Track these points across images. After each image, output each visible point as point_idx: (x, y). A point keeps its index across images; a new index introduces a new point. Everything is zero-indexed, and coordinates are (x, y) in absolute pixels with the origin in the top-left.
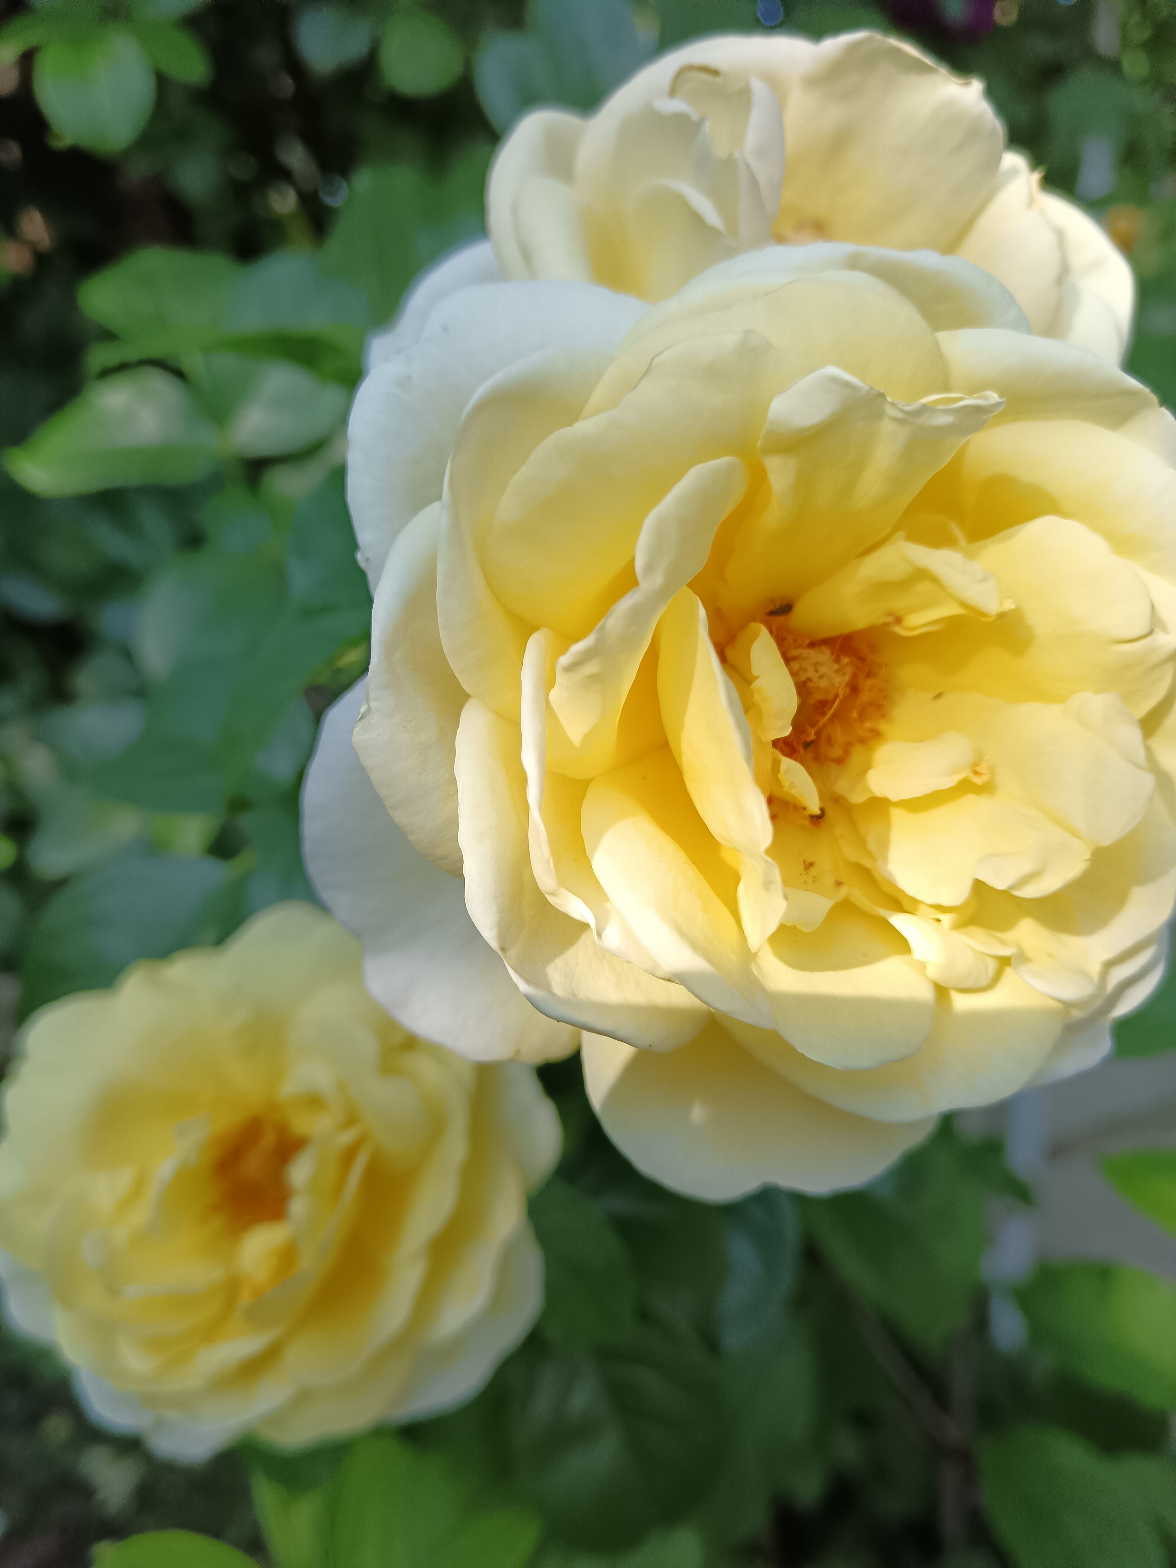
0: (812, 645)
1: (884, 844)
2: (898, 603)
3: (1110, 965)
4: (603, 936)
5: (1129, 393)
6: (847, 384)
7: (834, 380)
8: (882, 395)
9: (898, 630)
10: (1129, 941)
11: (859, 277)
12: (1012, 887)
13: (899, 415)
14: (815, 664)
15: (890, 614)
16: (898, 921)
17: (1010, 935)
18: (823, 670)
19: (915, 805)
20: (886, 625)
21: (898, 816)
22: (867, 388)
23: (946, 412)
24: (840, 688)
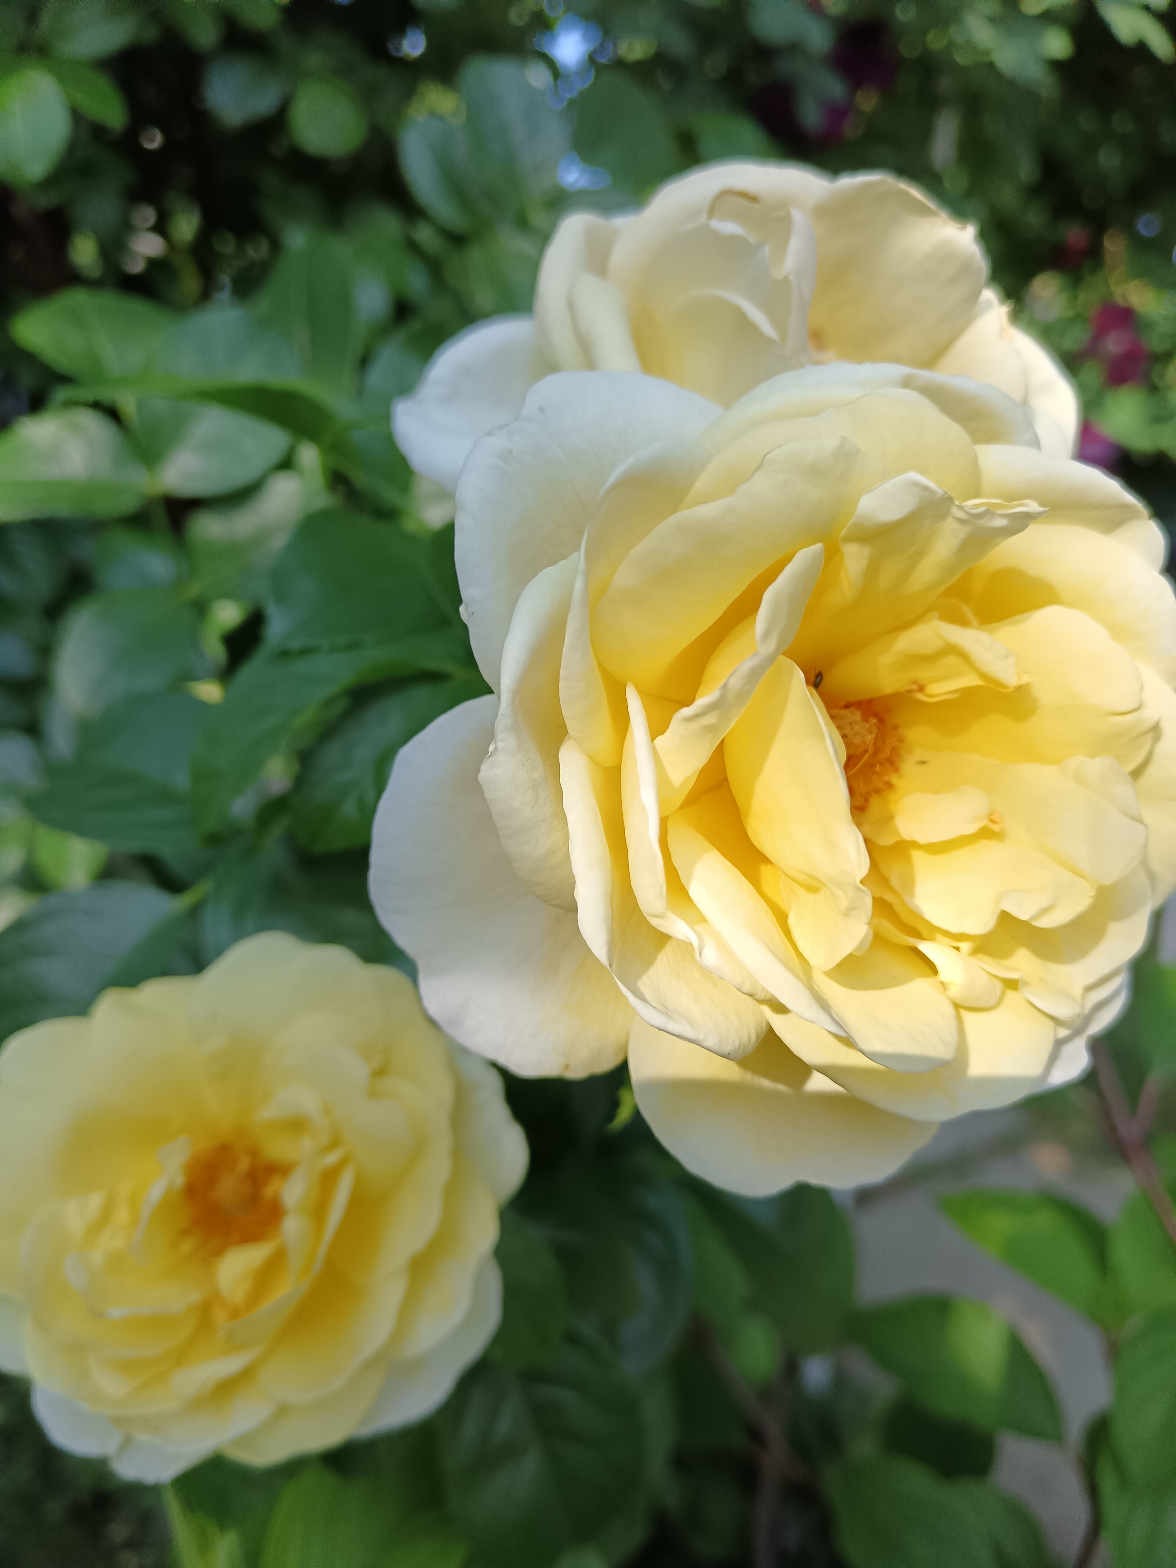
0: (847, 706)
1: (909, 882)
2: (922, 674)
3: (1090, 988)
4: (702, 954)
5: (1125, 506)
6: (926, 489)
7: (916, 484)
8: (950, 499)
9: (920, 696)
10: (1106, 970)
11: (913, 396)
12: (1035, 918)
13: (963, 516)
14: (851, 724)
15: (914, 682)
16: (925, 947)
17: (1009, 962)
18: (857, 728)
19: (937, 848)
20: (910, 691)
21: (918, 858)
22: (942, 493)
23: (1003, 516)
24: (870, 745)
